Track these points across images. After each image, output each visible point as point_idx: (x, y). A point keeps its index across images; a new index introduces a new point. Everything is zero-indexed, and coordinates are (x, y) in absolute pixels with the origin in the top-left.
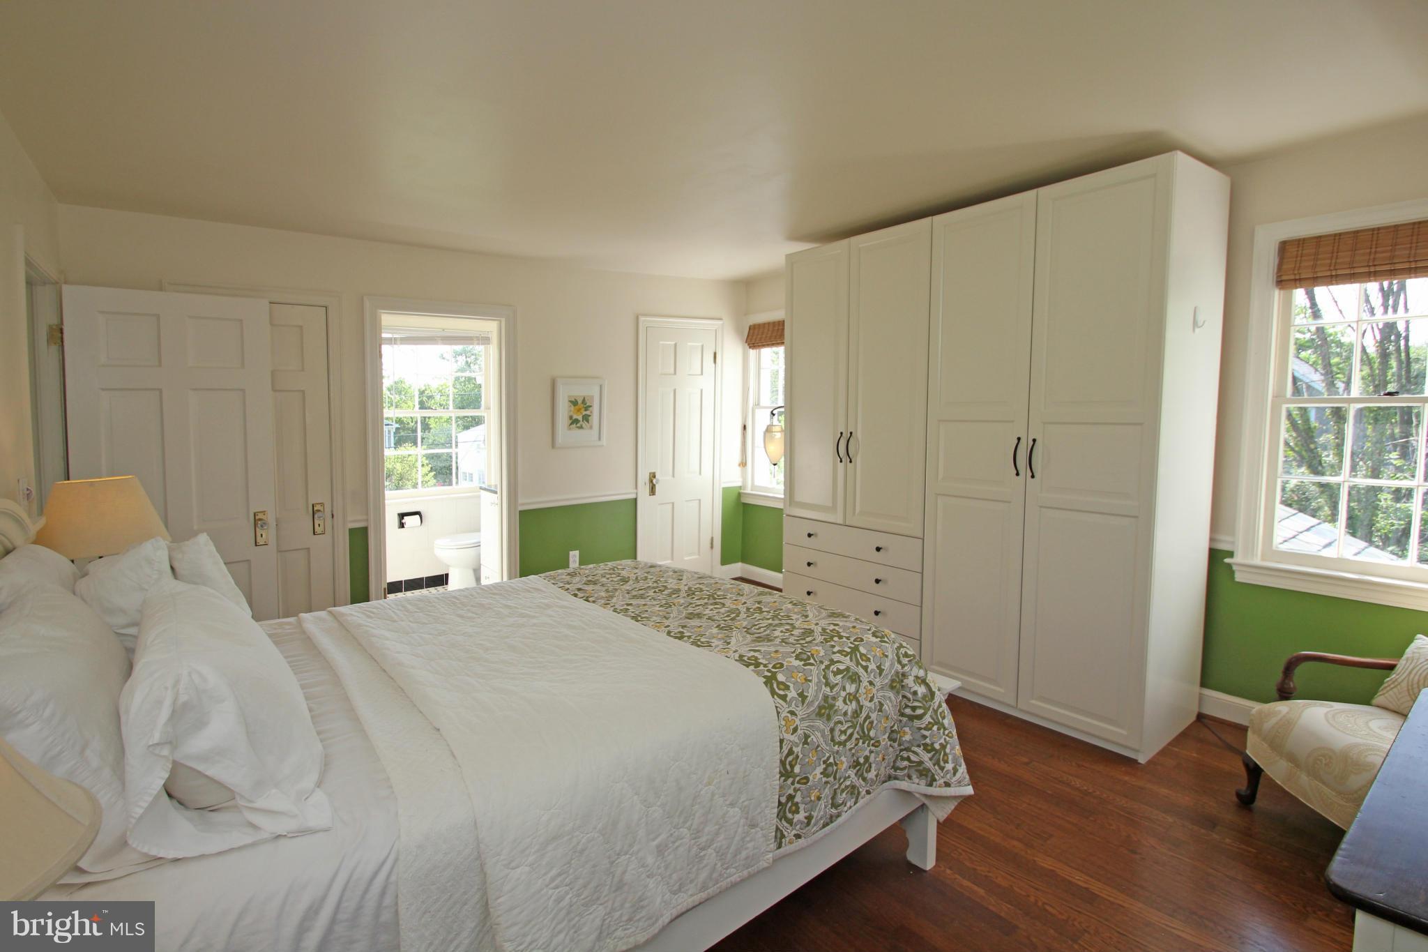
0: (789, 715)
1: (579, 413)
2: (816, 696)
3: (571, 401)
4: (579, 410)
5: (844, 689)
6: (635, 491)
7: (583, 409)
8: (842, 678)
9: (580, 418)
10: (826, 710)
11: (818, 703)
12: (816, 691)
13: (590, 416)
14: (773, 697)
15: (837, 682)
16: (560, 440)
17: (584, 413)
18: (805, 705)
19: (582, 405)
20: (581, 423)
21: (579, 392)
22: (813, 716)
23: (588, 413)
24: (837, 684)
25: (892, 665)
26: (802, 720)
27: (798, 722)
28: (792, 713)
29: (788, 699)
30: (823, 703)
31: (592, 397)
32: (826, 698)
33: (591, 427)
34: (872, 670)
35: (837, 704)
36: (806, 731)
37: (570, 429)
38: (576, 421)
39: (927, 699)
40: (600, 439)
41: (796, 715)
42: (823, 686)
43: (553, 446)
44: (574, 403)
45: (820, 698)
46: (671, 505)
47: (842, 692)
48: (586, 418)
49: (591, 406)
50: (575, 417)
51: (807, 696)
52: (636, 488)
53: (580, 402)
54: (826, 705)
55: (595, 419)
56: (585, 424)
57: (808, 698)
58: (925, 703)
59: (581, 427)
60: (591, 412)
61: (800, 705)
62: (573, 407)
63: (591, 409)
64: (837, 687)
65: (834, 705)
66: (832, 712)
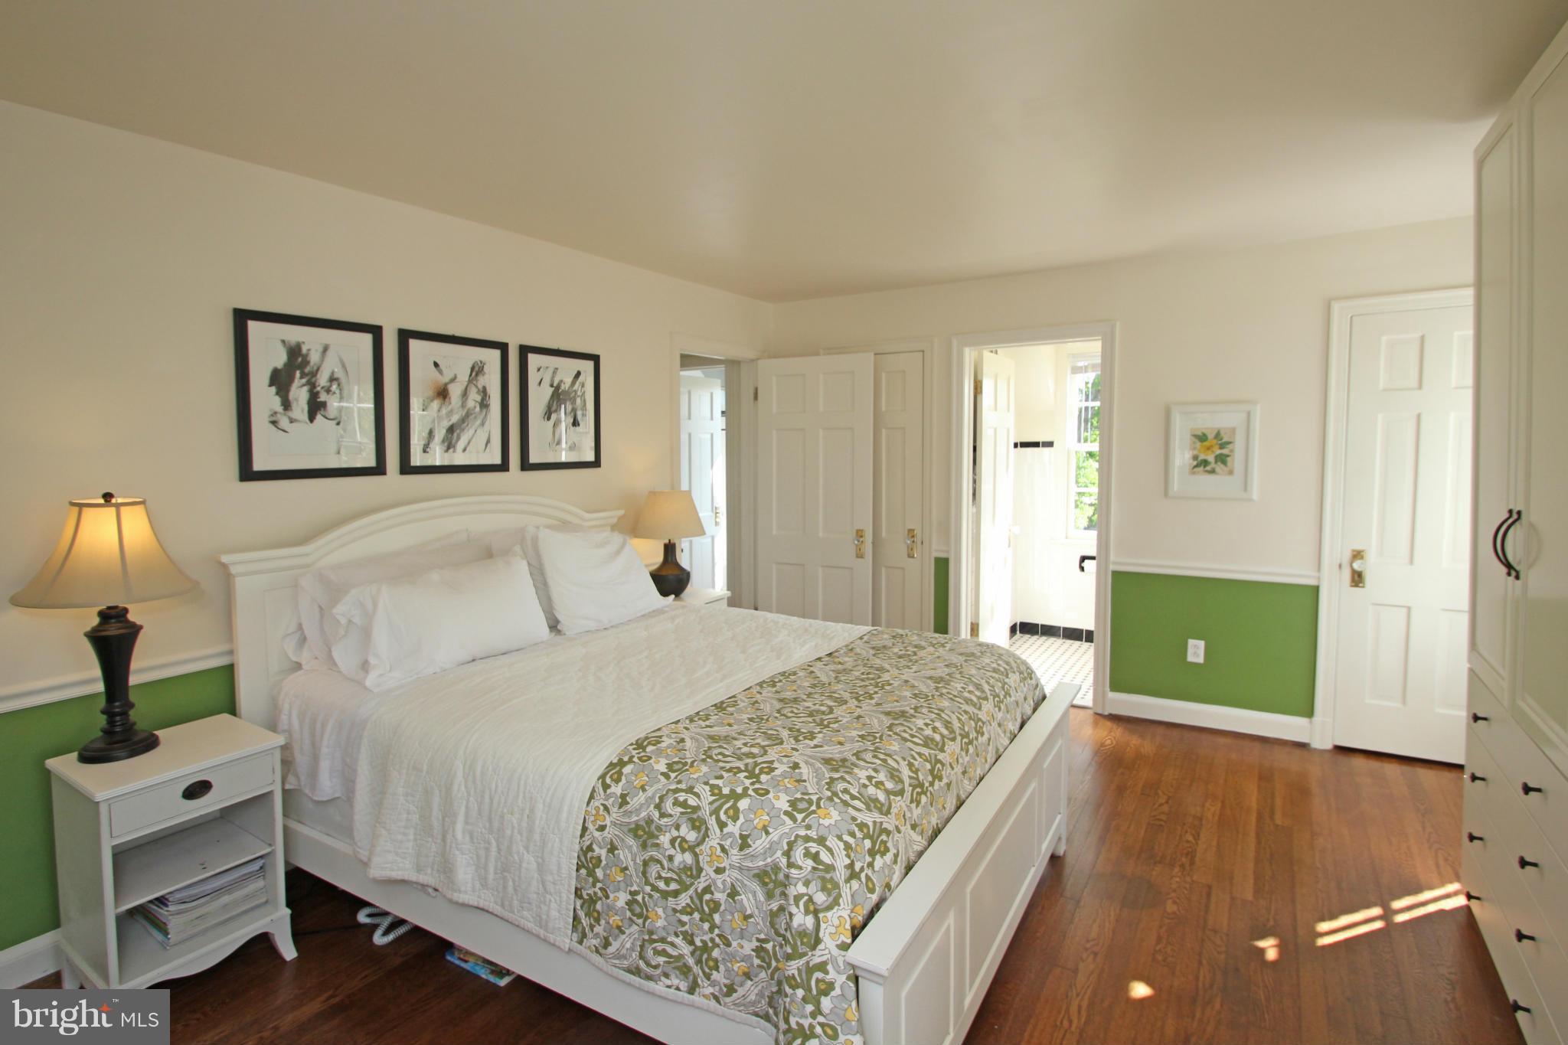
0: (602, 808)
1: (1210, 452)
2: (638, 811)
3: (1196, 436)
4: (1209, 448)
5: (678, 828)
6: (1316, 574)
7: (1217, 446)
8: (682, 813)
9: (1211, 458)
10: (645, 833)
11: (637, 818)
12: (642, 805)
13: (1228, 456)
14: (598, 780)
15: (673, 813)
16: (1175, 486)
17: (1219, 452)
18: (622, 810)
19: (1215, 441)
20: (1213, 465)
21: (1209, 422)
22: (626, 829)
23: (1225, 451)
24: (671, 816)
25: (771, 849)
26: (614, 824)
27: (608, 822)
28: (606, 808)
29: (608, 791)
30: (642, 823)
31: (1233, 431)
32: (649, 821)
33: (1231, 473)
34: (731, 835)
35: (661, 837)
36: (614, 840)
37: (1194, 473)
38: (1205, 463)
39: (805, 940)
40: (1245, 489)
41: (609, 813)
42: (652, 806)
43: (1166, 494)
44: (1202, 438)
45: (642, 815)
46: (1404, 610)
47: (673, 830)
48: (1222, 459)
49: (1231, 443)
50: (1202, 457)
51: (628, 803)
52: (1319, 570)
53: (1211, 436)
54: (647, 829)
55: (1237, 461)
56: (1219, 467)
57: (629, 806)
58: (799, 943)
59: (1213, 471)
60: (1232, 451)
61: (617, 806)
62: (1198, 444)
63: (1230, 446)
64: (670, 819)
65: (657, 837)
66: (650, 842)
